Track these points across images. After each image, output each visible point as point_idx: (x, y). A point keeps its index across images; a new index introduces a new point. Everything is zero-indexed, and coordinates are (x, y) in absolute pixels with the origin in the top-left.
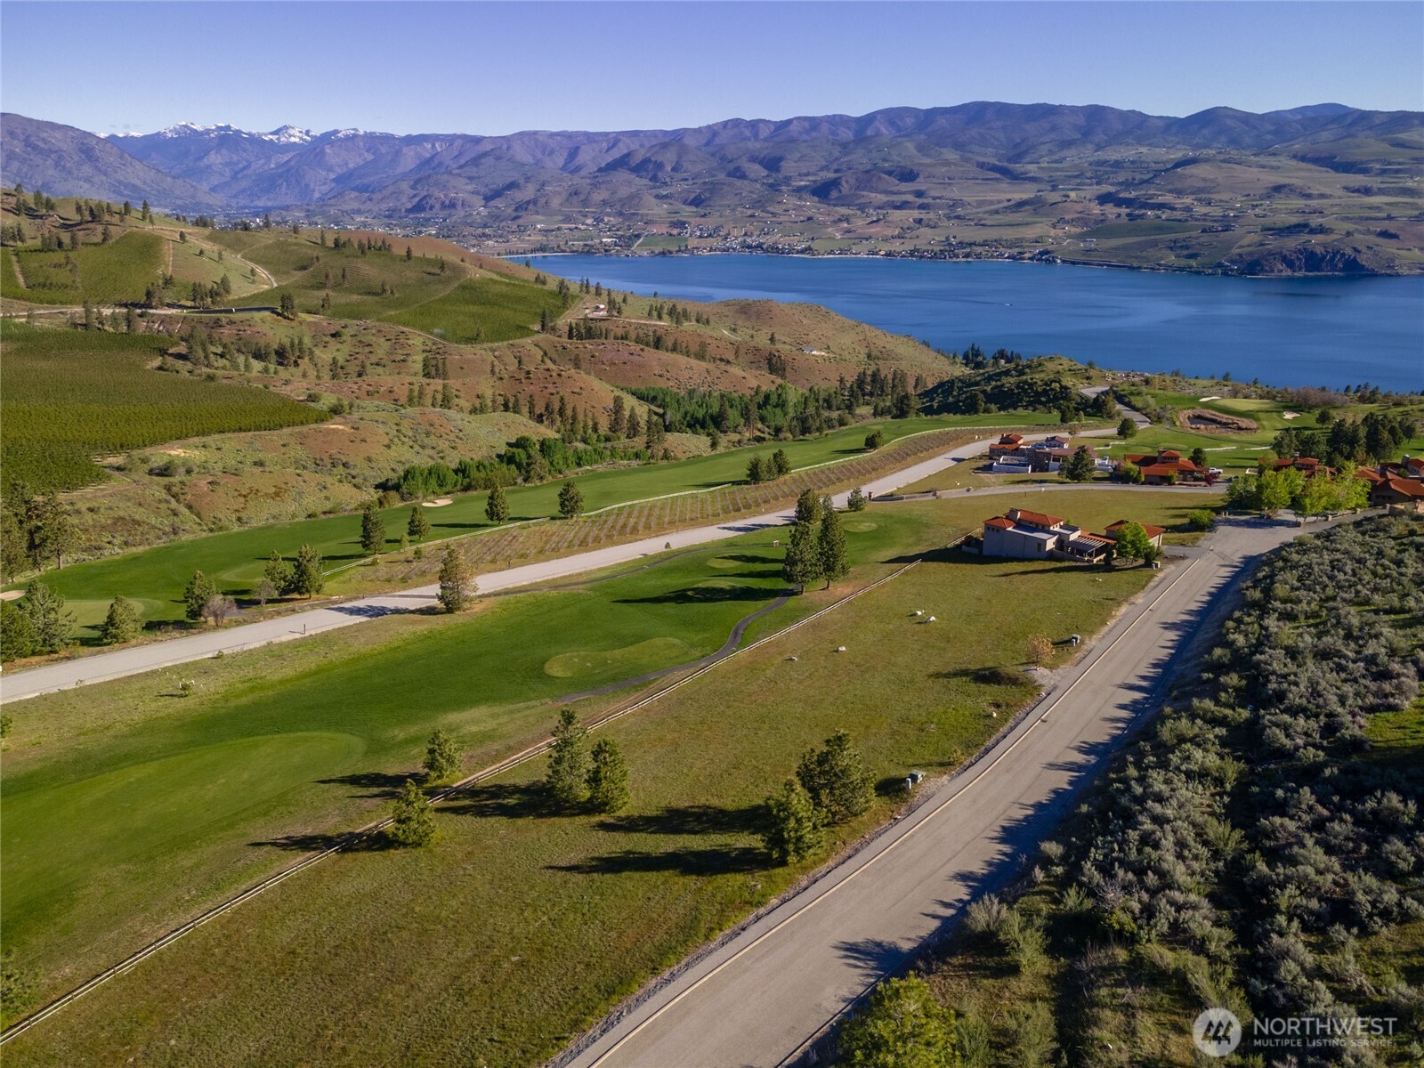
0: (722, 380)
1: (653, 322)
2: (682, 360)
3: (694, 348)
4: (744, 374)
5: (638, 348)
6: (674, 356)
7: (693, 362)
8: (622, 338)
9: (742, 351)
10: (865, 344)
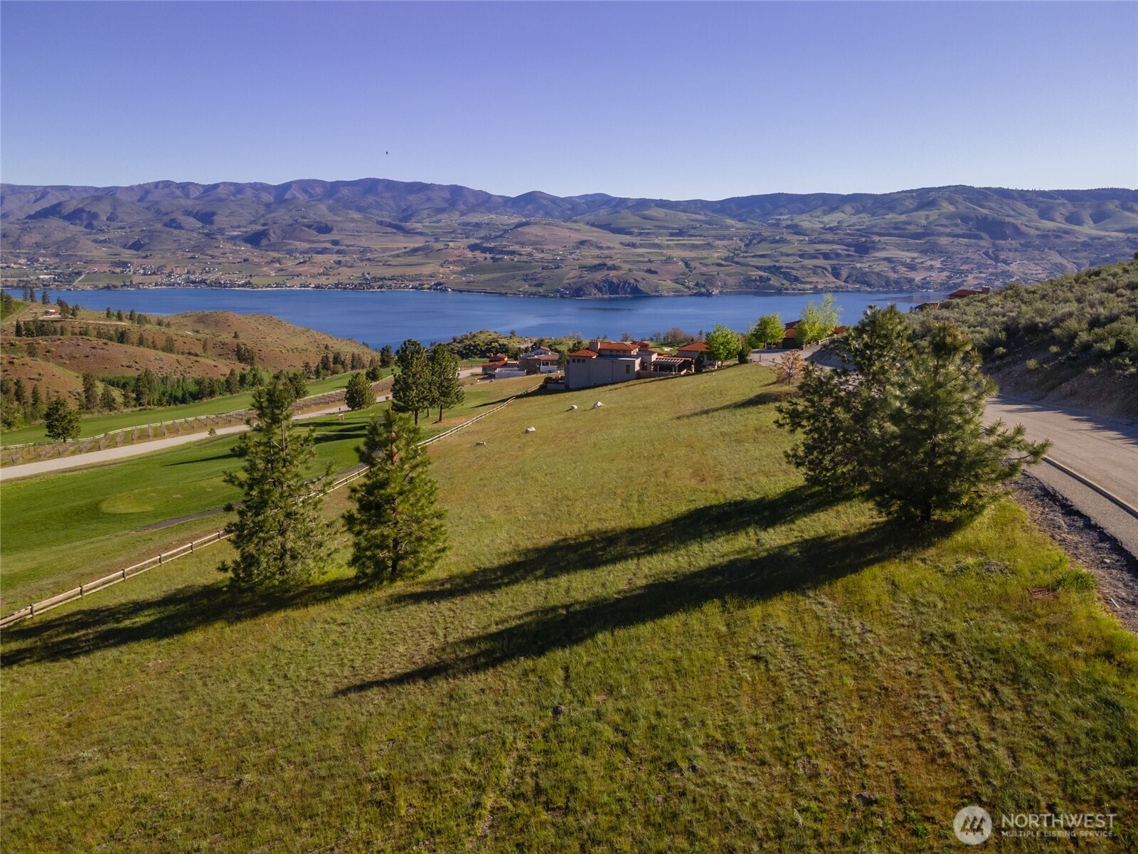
0: (194, 369)
1: (113, 323)
2: (151, 353)
3: (160, 344)
4: (215, 363)
5: (100, 343)
6: (141, 349)
7: (163, 355)
8: (81, 334)
9: (209, 346)
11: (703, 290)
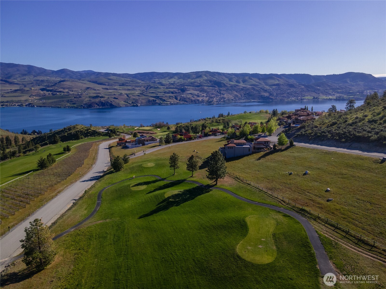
11: (135, 105)
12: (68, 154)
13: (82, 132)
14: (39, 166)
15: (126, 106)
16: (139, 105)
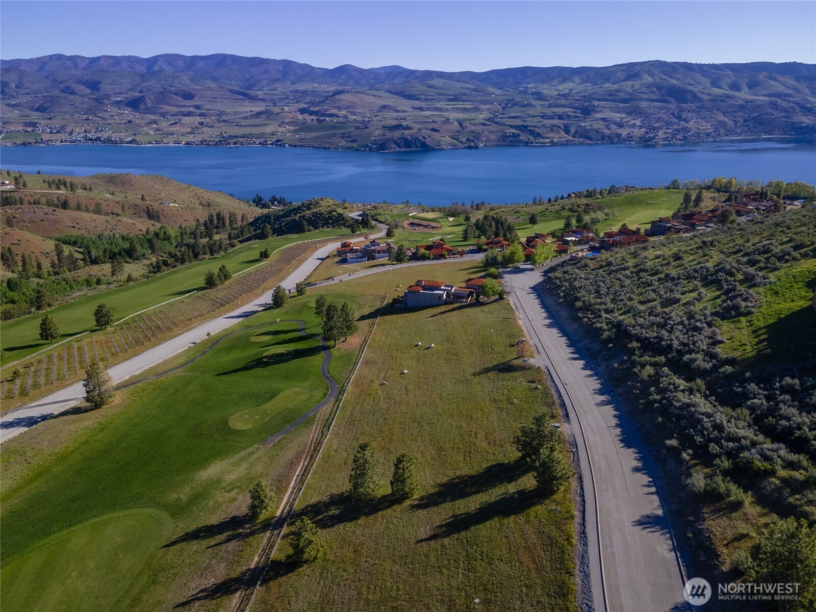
0: (119, 226)
1: (54, 191)
2: (87, 216)
3: (91, 208)
4: (133, 222)
5: (50, 210)
6: (80, 213)
7: (95, 216)
8: (35, 203)
9: (126, 207)
10: (196, 197)
11: (472, 144)
12: (265, 263)
13: (322, 216)
14: (207, 284)
15: (455, 147)
16: (481, 145)
